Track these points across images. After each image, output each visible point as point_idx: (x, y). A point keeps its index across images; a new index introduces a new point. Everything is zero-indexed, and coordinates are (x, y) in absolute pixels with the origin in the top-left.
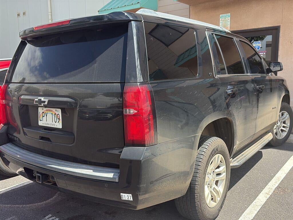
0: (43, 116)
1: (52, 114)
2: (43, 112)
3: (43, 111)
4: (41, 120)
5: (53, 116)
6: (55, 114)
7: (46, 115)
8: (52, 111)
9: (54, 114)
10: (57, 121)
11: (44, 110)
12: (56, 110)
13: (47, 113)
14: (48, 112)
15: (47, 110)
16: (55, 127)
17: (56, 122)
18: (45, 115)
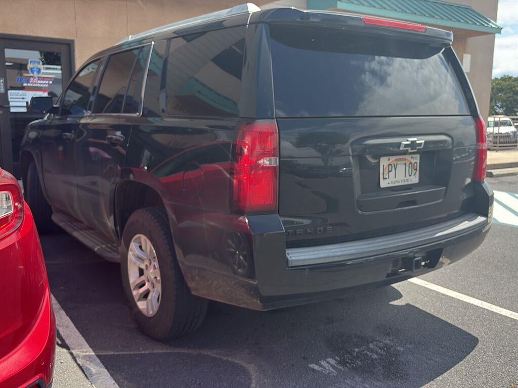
0: (390, 170)
1: (405, 164)
2: (389, 165)
3: (389, 162)
4: (386, 178)
5: (407, 168)
6: (411, 163)
7: (395, 169)
8: (405, 159)
9: (408, 164)
10: (413, 174)
11: (391, 161)
12: (412, 158)
13: (397, 164)
14: (399, 162)
15: (396, 160)
16: (410, 183)
17: (410, 176)
18: (393, 168)
